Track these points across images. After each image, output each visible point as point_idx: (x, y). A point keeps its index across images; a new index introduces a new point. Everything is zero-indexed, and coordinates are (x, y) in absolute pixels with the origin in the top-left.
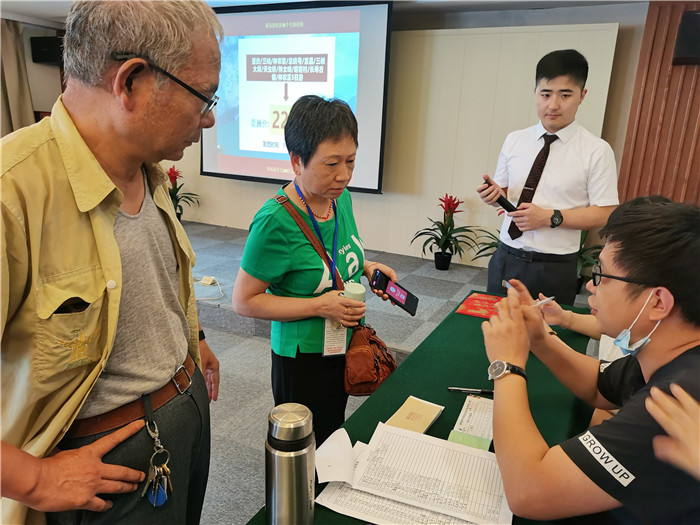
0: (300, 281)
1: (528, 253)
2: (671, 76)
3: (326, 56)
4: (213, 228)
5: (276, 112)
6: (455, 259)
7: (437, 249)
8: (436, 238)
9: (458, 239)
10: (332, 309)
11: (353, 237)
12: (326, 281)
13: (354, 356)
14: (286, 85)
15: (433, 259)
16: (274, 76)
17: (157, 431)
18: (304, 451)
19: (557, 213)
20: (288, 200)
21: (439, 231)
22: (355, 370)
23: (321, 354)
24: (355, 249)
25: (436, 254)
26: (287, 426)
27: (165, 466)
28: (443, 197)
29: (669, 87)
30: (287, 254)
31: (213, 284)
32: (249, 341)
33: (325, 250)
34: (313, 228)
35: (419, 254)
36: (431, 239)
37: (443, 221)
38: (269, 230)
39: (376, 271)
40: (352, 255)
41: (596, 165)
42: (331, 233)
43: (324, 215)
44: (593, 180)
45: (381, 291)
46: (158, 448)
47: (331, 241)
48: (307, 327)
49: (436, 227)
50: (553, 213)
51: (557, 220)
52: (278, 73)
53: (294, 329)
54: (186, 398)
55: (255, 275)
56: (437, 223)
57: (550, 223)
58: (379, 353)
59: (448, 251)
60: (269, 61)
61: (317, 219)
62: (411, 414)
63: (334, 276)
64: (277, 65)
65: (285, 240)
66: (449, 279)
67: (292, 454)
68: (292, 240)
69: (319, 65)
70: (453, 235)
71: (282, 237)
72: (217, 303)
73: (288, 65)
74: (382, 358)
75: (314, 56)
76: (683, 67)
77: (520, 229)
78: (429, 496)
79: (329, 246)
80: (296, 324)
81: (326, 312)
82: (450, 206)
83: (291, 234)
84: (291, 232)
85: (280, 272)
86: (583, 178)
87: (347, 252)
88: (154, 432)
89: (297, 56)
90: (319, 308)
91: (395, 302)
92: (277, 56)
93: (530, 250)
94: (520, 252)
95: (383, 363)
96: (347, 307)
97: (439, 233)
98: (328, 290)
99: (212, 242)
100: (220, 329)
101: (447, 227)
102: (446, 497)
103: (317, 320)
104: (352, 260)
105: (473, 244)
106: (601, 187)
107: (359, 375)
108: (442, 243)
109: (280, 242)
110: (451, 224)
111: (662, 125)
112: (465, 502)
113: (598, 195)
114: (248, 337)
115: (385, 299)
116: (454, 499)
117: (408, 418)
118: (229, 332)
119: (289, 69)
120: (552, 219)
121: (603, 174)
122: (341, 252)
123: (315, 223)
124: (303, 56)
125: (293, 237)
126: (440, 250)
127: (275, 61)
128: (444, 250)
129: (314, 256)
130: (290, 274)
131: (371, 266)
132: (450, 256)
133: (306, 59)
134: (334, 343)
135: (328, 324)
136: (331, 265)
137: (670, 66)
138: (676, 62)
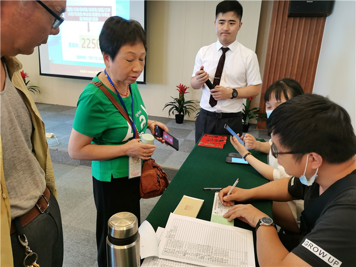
0: (114, 135)
1: (218, 114)
2: (287, 22)
3: (110, 7)
4: (50, 106)
5: (83, 39)
6: (186, 118)
7: (176, 113)
8: (176, 107)
9: (187, 107)
10: (135, 151)
11: (141, 106)
12: (130, 134)
13: (145, 177)
14: (88, 23)
15: (175, 118)
16: (80, 18)
17: (26, 241)
18: (134, 244)
19: (235, 90)
20: (102, 85)
21: (177, 103)
22: (147, 185)
23: (128, 177)
24: (144, 113)
25: (176, 115)
26: (121, 229)
27: (35, 263)
28: (178, 85)
29: (287, 27)
30: (104, 118)
31: (52, 137)
32: (77, 168)
33: (128, 115)
34: (119, 102)
35: (167, 116)
36: (173, 107)
37: (179, 98)
38: (92, 104)
39: (155, 126)
40: (142, 117)
41: (250, 63)
42: (130, 104)
43: (125, 94)
44: (249, 72)
45: (161, 138)
46: (29, 253)
47: (130, 109)
48: (117, 163)
49: (175, 101)
50: (232, 91)
51: (235, 95)
52: (83, 16)
53: (109, 164)
54: (45, 216)
55: (84, 133)
56: (176, 99)
57: (231, 96)
58: (159, 173)
59: (182, 113)
60: (77, 9)
61: (121, 96)
62: (187, 206)
63: (134, 131)
64: (82, 12)
65: (103, 110)
66: (183, 128)
67: (125, 247)
68: (108, 110)
69: (107, 12)
70: (184, 105)
71: (101, 108)
72: (56, 148)
73: (89, 12)
74: (161, 176)
75: (104, 7)
76: (292, 18)
77: (215, 99)
78: (205, 257)
79: (130, 112)
80: (110, 162)
81: (132, 153)
82: (182, 90)
83: (106, 106)
84: (106, 105)
85: (101, 130)
86: (244, 71)
87: (140, 115)
88: (24, 241)
89: (94, 7)
90: (127, 151)
91: (167, 143)
92: (82, 7)
93: (220, 112)
94: (215, 113)
95: (161, 178)
96: (145, 149)
97: (177, 104)
98: (130, 139)
99: (50, 113)
100: (59, 162)
101: (181, 101)
102: (215, 257)
103: (125, 157)
104: (142, 120)
105: (194, 109)
106: (253, 75)
107: (149, 187)
108: (179, 110)
109: (100, 111)
110: (183, 99)
111: (284, 47)
112: (227, 259)
113: (252, 80)
114: (76, 166)
115: (163, 143)
116: (220, 257)
117: (185, 209)
118: (64, 164)
119: (90, 14)
120: (233, 94)
121: (253, 68)
122: (137, 115)
123: (120, 98)
124: (97, 7)
125: (107, 108)
126: (178, 113)
127: (81, 9)
128: (180, 113)
129: (122, 119)
130: (107, 131)
131: (153, 123)
132: (183, 116)
133: (99, 9)
134: (134, 171)
135: (131, 160)
136: (132, 124)
137: (287, 17)
138: (290, 16)
